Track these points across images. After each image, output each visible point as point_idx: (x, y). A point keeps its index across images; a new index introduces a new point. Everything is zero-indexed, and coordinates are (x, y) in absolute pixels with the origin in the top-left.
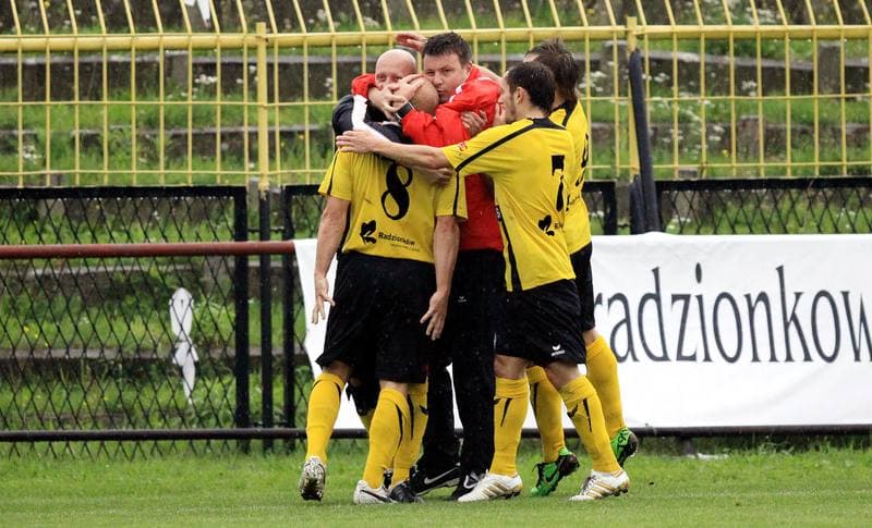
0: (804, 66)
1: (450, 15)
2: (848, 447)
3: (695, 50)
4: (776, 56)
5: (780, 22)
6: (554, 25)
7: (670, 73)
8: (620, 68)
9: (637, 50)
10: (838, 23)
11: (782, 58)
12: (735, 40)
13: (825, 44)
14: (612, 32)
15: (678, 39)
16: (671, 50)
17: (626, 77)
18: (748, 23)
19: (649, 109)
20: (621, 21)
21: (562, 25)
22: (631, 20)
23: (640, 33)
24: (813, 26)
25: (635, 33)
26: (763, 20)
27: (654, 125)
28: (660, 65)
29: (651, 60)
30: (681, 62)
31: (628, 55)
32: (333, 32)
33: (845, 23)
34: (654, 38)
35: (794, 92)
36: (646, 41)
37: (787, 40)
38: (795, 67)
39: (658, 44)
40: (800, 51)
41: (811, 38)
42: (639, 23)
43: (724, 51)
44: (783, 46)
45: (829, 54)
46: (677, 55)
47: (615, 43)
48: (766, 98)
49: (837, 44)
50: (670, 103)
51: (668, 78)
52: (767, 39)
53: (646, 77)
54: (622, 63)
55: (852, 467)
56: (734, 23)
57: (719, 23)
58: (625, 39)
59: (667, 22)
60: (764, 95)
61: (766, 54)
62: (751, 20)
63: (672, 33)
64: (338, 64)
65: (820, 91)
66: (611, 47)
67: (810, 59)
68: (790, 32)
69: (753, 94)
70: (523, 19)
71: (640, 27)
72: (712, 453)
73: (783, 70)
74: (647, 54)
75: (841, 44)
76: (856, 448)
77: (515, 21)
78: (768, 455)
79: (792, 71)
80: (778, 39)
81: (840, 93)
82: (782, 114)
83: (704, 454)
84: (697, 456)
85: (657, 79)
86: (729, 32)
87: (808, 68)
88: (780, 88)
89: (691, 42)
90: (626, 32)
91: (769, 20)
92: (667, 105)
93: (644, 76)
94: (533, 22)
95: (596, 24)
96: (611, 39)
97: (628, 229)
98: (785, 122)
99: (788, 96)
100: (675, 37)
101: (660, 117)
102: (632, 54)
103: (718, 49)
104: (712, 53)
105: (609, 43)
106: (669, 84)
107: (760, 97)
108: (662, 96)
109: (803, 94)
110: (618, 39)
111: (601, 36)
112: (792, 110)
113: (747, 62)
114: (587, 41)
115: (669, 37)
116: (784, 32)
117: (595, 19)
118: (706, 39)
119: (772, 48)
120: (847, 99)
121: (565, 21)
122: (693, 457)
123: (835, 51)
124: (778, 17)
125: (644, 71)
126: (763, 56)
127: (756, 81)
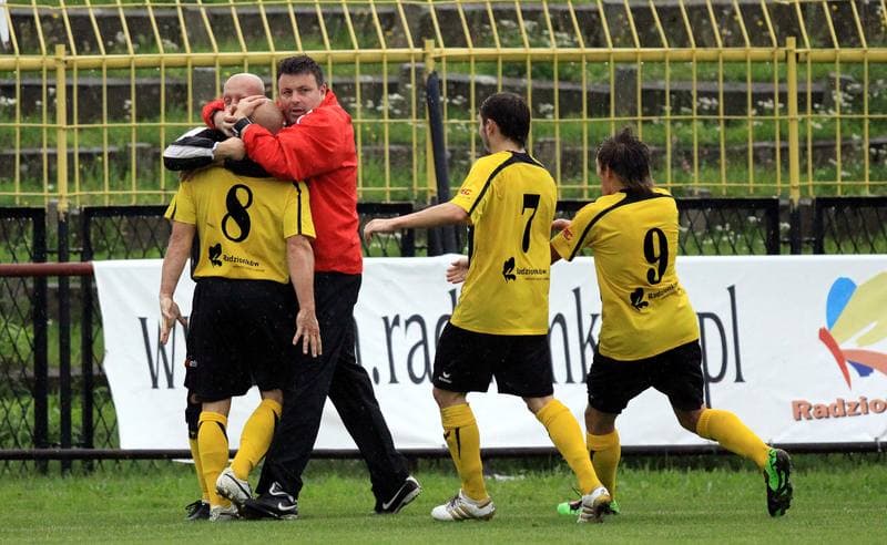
0: (601, 89)
1: (249, 37)
2: (643, 468)
3: (493, 73)
4: (574, 78)
5: (577, 45)
6: (352, 48)
7: (467, 96)
8: (418, 90)
9: (435, 73)
10: (635, 46)
11: (579, 81)
12: (533, 63)
13: (621, 67)
14: (410, 55)
15: (476, 62)
16: (469, 72)
17: (424, 100)
18: (545, 46)
19: (447, 131)
20: (419, 44)
21: (360, 47)
22: (429, 43)
23: (437, 55)
24: (610, 49)
25: (433, 55)
26: (560, 43)
27: (451, 147)
28: (458, 88)
29: (448, 82)
30: (479, 85)
31: (426, 78)
32: (132, 55)
33: (642, 46)
34: (452, 61)
35: (590, 114)
36: (444, 63)
37: (585, 63)
38: (592, 89)
39: (456, 66)
40: (597, 74)
41: (609, 61)
42: (437, 45)
43: (521, 73)
44: (580, 69)
45: (626, 78)
46: (476, 77)
47: (413, 65)
48: (564, 120)
49: (634, 66)
50: (467, 125)
51: (465, 100)
52: (564, 62)
53: (444, 99)
54: (420, 86)
55: (648, 488)
56: (532, 46)
57: (516, 46)
58: (423, 61)
59: (465, 45)
60: (561, 117)
61: (563, 76)
62: (549, 43)
63: (469, 56)
64: (137, 86)
65: (617, 114)
66: (409, 70)
67: (607, 81)
68: (586, 54)
69: (550, 116)
70: (322, 42)
71: (437, 50)
72: (508, 474)
73: (580, 93)
74: (444, 76)
75: (638, 67)
76: (652, 468)
77: (313, 43)
78: (564, 476)
79: (588, 93)
80: (575, 62)
81: (636, 115)
82: (579, 137)
83: (500, 474)
84: (494, 478)
85: (455, 101)
86: (527, 55)
87: (606, 91)
88: (577, 110)
89: (488, 65)
90: (424, 55)
91: (566, 43)
92: (464, 128)
93: (442, 99)
94: (331, 45)
95: (394, 47)
96: (409, 61)
97: (425, 251)
98: (582, 144)
99: (585, 118)
100: (473, 60)
101: (457, 139)
102: (430, 77)
103: (516, 73)
104: (509, 76)
105: (408, 65)
106: (467, 106)
107: (557, 120)
108: (459, 118)
109: (600, 116)
110: (416, 61)
111: (400, 58)
112: (589, 132)
113: (544, 85)
114: (385, 65)
115: (467, 60)
116: (581, 55)
117: (392, 42)
118: (504, 62)
119: (569, 70)
120: (644, 122)
121: (363, 44)
122: (490, 478)
123: (633, 73)
124: (575, 40)
125: (442, 94)
126: (560, 79)
127: (553, 103)
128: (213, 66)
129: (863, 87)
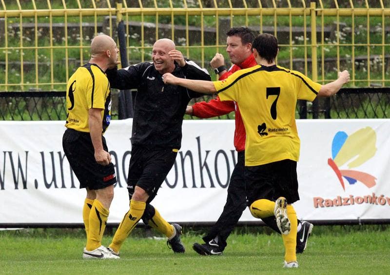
0: (209, 29)
1: (22, 2)
2: (234, 233)
3: (153, 21)
4: (196, 24)
5: (198, 6)
6: (78, 8)
7: (139, 33)
8: (113, 30)
9: (122, 21)
10: (230, 7)
11: (200, 26)
12: (175, 16)
13: (222, 18)
14: (109, 11)
15: (144, 15)
16: (141, 21)
17: (116, 36)
18: (182, 7)
19: (129, 52)
20: (114, 6)
21: (82, 8)
22: (119, 5)
23: (124, 12)
24: (216, 9)
25: (121, 12)
26: (189, 5)
27: (131, 61)
28: (135, 29)
29: (129, 26)
30: (146, 28)
31: (117, 24)
33: (233, 7)
34: (131, 15)
35: (205, 44)
36: (127, 16)
37: (202, 16)
38: (207, 30)
39: (134, 18)
40: (209, 22)
41: (215, 15)
42: (123, 7)
43: (169, 21)
44: (200, 19)
45: (224, 23)
46: (144, 24)
47: (110, 17)
48: (191, 47)
49: (229, 18)
50: (140, 49)
51: (139, 36)
52: (191, 15)
53: (127, 35)
54: (114, 28)
55: (235, 244)
56: (174, 7)
57: (165, 7)
58: (116, 15)
59: (138, 6)
60: (190, 45)
61: (191, 23)
62: (183, 5)
63: (141, 12)
65: (220, 43)
66: (109, 20)
67: (214, 26)
68: (203, 11)
69: (184, 45)
70: (62, 4)
71: (124, 9)
72: (161, 237)
73: (200, 32)
74: (127, 23)
75: (231, 18)
76: (238, 234)
77: (57, 5)
78: (191, 237)
79: (205, 33)
80: (197, 15)
82: (199, 56)
83: (157, 237)
84: (153, 238)
85: (133, 37)
86: (171, 12)
87: (214, 31)
88: (198, 41)
89: (151, 17)
90: (117, 12)
91: (192, 5)
92: (138, 51)
93: (126, 35)
94: (67, 6)
95: (100, 7)
96: (109, 15)
97: (117, 117)
98: (201, 60)
99: (203, 46)
100: (142, 14)
101: (134, 57)
102: (120, 23)
103: (166, 21)
104: (162, 23)
105: (107, 17)
106: (139, 39)
107: (188, 46)
108: (135, 46)
109: (211, 45)
110: (112, 15)
111: (104, 13)
112: (204, 53)
113: (180, 27)
114: (96, 17)
115: (139, 14)
116: (201, 12)
117: (100, 4)
118: (159, 16)
119: (194, 20)
121: (84, 5)
122: (151, 238)
123: (228, 22)
124: (198, 3)
125: (126, 33)
126: (190, 25)
127: (185, 38)
128: (4, 17)
129: (351, 30)
